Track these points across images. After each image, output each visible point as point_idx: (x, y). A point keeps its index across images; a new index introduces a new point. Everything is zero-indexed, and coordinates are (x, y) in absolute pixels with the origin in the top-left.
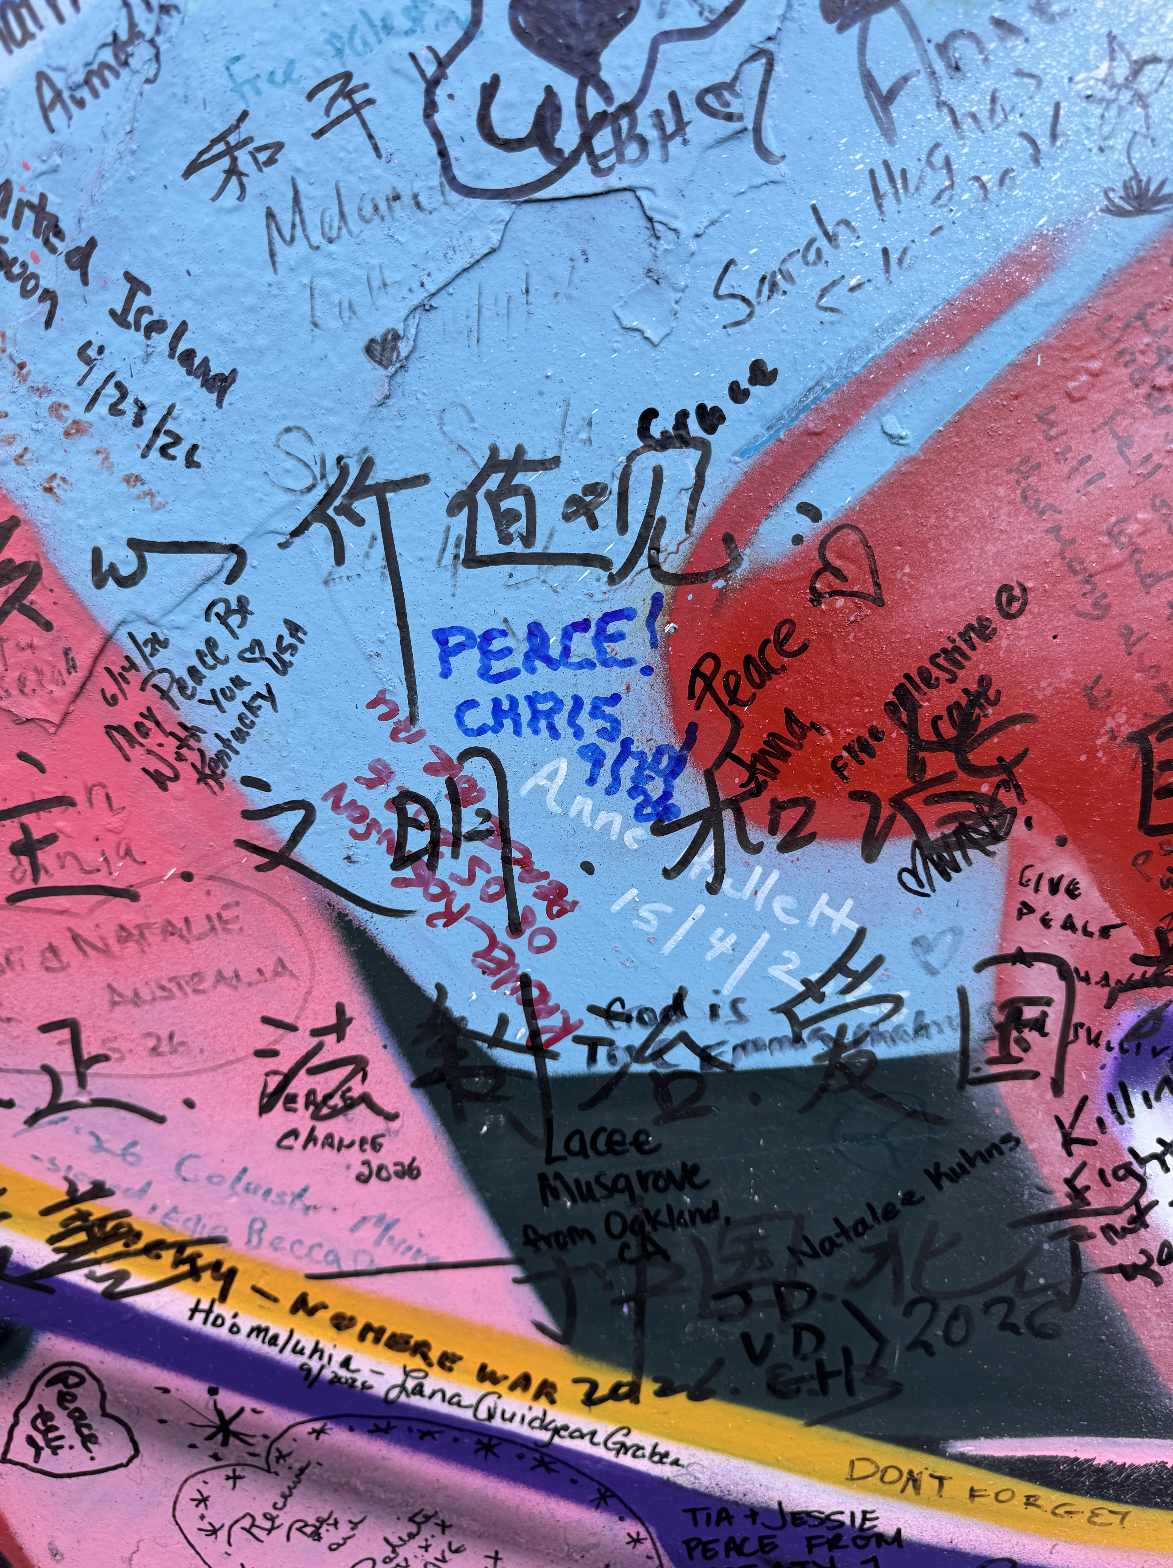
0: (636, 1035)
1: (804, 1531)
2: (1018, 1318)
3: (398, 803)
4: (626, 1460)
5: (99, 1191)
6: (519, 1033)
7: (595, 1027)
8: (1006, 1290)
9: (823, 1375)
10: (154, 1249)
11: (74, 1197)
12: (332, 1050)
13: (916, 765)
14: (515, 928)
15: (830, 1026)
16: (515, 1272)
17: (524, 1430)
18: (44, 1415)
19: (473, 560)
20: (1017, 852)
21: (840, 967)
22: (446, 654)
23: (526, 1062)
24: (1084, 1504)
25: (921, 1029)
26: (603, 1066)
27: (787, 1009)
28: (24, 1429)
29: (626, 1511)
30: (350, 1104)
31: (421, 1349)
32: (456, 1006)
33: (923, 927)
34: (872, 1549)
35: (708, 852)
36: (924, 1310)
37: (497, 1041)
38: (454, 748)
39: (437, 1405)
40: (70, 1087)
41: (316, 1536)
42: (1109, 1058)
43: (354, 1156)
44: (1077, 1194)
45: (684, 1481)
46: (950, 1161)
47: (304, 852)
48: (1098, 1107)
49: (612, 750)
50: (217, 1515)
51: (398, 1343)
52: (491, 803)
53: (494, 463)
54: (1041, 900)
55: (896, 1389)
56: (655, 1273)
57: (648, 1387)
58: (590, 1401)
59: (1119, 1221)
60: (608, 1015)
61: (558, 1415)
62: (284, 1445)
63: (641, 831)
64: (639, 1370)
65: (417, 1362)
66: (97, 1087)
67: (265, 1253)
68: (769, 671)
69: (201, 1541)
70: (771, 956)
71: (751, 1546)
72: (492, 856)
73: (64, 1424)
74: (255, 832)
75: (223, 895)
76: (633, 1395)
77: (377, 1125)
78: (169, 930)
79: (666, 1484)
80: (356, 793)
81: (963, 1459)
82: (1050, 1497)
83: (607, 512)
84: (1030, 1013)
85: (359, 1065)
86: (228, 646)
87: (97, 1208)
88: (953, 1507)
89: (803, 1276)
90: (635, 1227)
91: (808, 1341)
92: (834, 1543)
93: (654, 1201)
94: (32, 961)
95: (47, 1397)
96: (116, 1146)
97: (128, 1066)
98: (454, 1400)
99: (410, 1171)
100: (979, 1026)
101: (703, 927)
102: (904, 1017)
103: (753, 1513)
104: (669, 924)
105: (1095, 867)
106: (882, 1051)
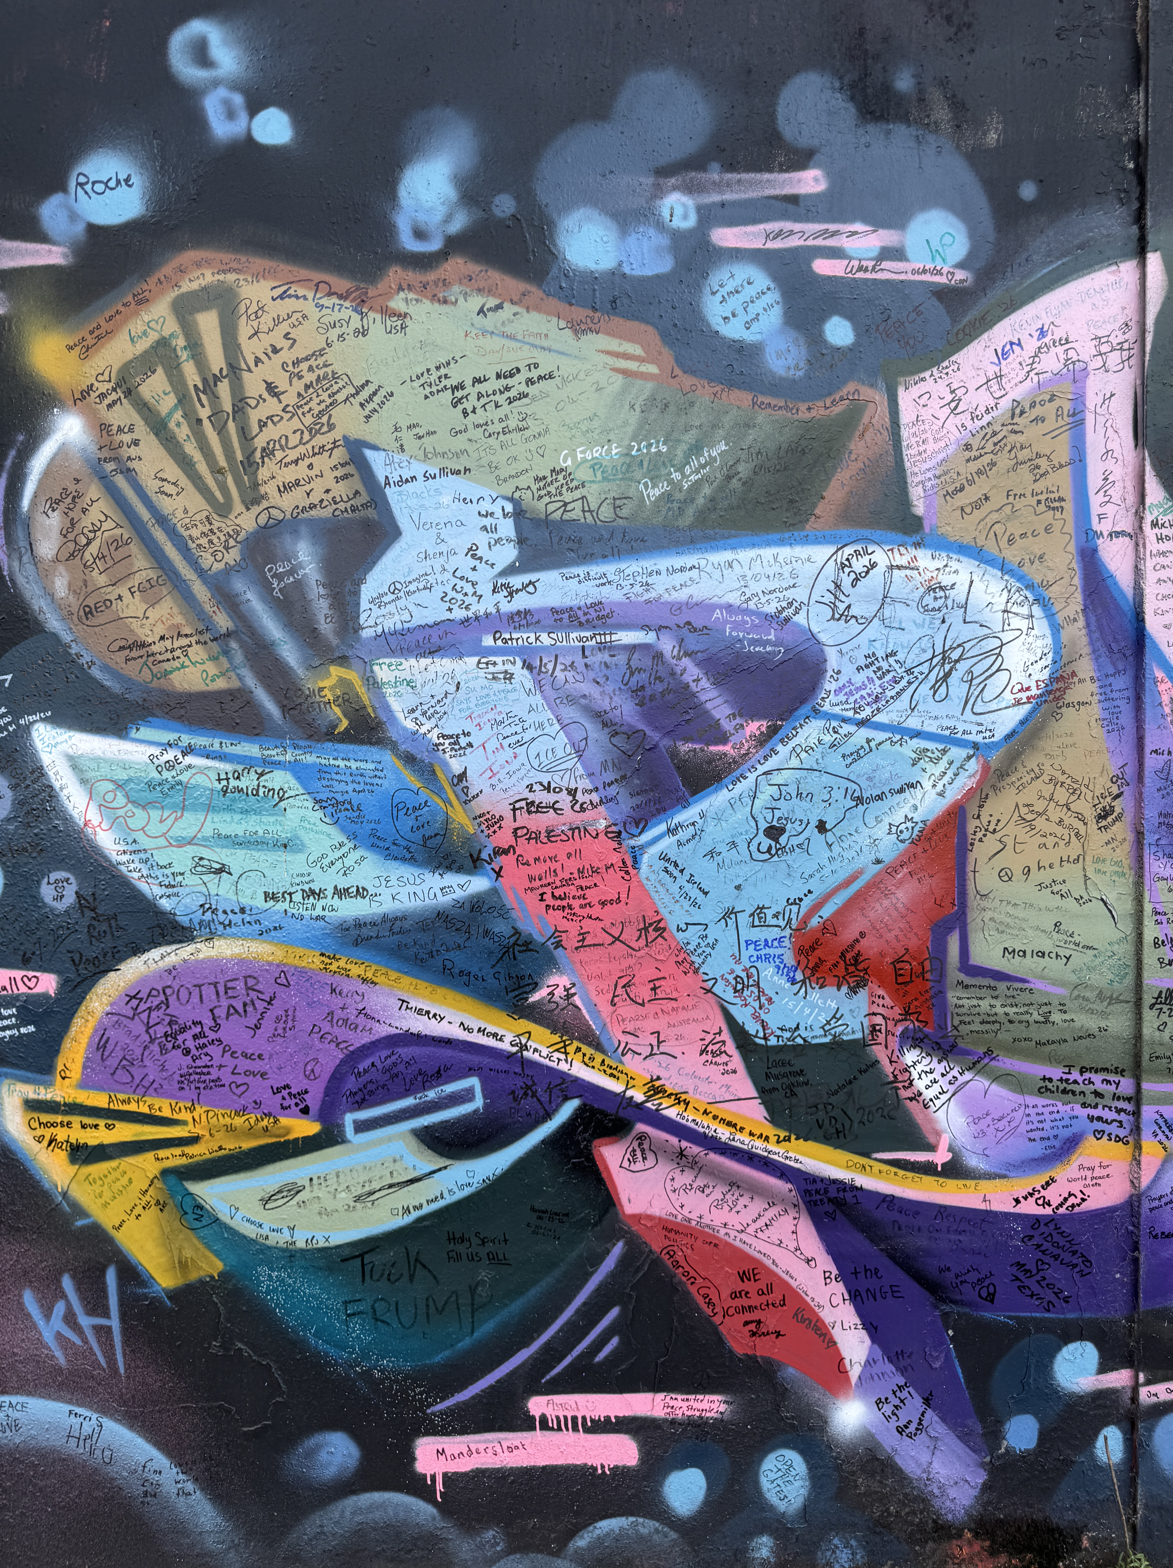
0: (787, 1035)
1: (836, 1186)
2: (885, 1114)
3: (735, 979)
4: (788, 1162)
5: (659, 1078)
6: (761, 1034)
7: (779, 1033)
8: (881, 1105)
9: (838, 1132)
10: (669, 1096)
11: (652, 1081)
12: (718, 1039)
13: (847, 969)
14: (761, 1008)
15: (833, 1032)
16: (759, 1101)
17: (760, 1152)
18: (634, 1151)
19: (753, 926)
20: (870, 989)
21: (834, 1017)
22: (747, 945)
23: (762, 1042)
24: (910, 1175)
25: (853, 1032)
26: (781, 1043)
27: (823, 1028)
28: (628, 1155)
29: (788, 1180)
30: (721, 1053)
31: (735, 1126)
32: (747, 1027)
33: (851, 1007)
34: (855, 1193)
35: (803, 989)
36: (861, 1111)
37: (756, 1036)
38: (748, 965)
39: (738, 1144)
40: (655, 1048)
41: (703, 1192)
42: (897, 1039)
43: (721, 1067)
44: (895, 1076)
45: (803, 1169)
46: (864, 1067)
47: (714, 990)
48: (897, 1053)
49: (782, 966)
50: (677, 1185)
51: (729, 1124)
52: (756, 978)
53: (758, 908)
54: (877, 1000)
55: (857, 1137)
56: (794, 1100)
57: (793, 1137)
58: (778, 1142)
59: (906, 1084)
60: (782, 1029)
61: (770, 1147)
62: (697, 1159)
63: (789, 984)
64: (790, 1132)
65: (733, 1130)
66: (662, 1049)
67: (698, 1096)
68: (814, 949)
69: (671, 1194)
70: (818, 1014)
71: (822, 1192)
72: (756, 990)
73: (639, 1153)
74: (705, 985)
75: (696, 1000)
76: (789, 1140)
77: (728, 1059)
78: (684, 1008)
79: (799, 1170)
80: (727, 976)
81: (876, 1159)
82: (901, 1172)
83: (781, 917)
84: (878, 1028)
85: (724, 1042)
86: (703, 944)
87: (657, 1084)
88: (875, 1176)
89: (830, 1101)
90: (789, 1087)
91: (833, 1121)
92: (844, 1190)
93: (793, 1079)
94: (651, 1016)
95: (635, 1144)
96: (664, 1065)
97: (670, 1043)
98: (743, 1143)
99: (734, 1072)
100: (867, 1031)
101: (803, 1007)
102: (849, 1029)
103: (822, 1180)
104: (795, 1006)
105: (887, 992)
106: (845, 1038)
